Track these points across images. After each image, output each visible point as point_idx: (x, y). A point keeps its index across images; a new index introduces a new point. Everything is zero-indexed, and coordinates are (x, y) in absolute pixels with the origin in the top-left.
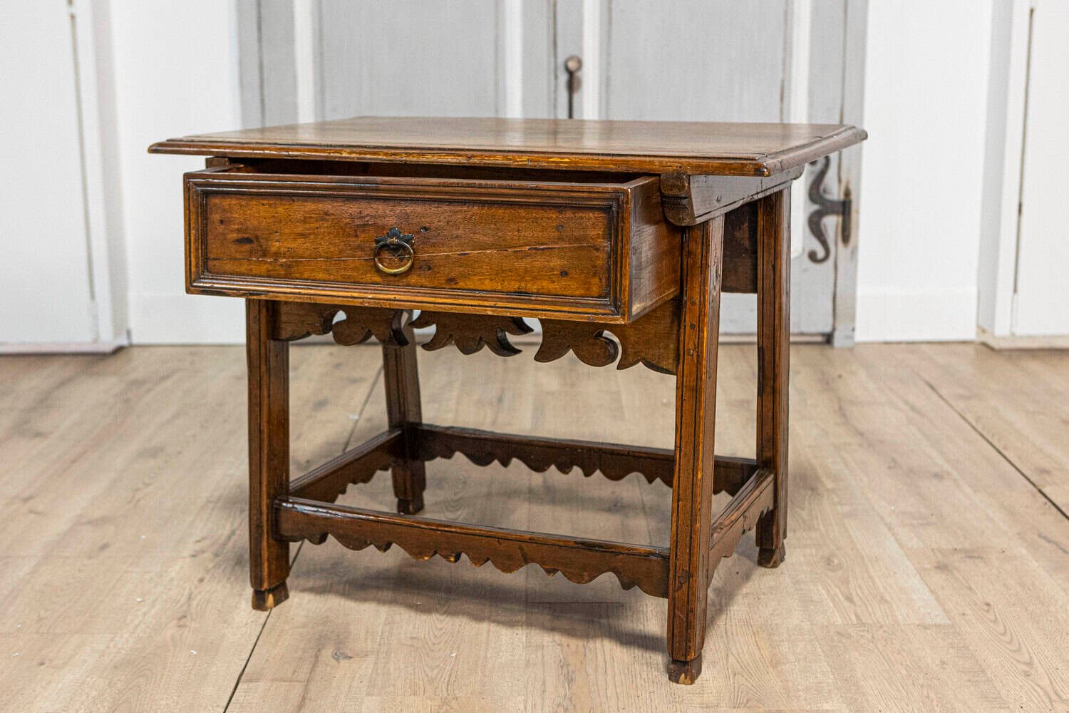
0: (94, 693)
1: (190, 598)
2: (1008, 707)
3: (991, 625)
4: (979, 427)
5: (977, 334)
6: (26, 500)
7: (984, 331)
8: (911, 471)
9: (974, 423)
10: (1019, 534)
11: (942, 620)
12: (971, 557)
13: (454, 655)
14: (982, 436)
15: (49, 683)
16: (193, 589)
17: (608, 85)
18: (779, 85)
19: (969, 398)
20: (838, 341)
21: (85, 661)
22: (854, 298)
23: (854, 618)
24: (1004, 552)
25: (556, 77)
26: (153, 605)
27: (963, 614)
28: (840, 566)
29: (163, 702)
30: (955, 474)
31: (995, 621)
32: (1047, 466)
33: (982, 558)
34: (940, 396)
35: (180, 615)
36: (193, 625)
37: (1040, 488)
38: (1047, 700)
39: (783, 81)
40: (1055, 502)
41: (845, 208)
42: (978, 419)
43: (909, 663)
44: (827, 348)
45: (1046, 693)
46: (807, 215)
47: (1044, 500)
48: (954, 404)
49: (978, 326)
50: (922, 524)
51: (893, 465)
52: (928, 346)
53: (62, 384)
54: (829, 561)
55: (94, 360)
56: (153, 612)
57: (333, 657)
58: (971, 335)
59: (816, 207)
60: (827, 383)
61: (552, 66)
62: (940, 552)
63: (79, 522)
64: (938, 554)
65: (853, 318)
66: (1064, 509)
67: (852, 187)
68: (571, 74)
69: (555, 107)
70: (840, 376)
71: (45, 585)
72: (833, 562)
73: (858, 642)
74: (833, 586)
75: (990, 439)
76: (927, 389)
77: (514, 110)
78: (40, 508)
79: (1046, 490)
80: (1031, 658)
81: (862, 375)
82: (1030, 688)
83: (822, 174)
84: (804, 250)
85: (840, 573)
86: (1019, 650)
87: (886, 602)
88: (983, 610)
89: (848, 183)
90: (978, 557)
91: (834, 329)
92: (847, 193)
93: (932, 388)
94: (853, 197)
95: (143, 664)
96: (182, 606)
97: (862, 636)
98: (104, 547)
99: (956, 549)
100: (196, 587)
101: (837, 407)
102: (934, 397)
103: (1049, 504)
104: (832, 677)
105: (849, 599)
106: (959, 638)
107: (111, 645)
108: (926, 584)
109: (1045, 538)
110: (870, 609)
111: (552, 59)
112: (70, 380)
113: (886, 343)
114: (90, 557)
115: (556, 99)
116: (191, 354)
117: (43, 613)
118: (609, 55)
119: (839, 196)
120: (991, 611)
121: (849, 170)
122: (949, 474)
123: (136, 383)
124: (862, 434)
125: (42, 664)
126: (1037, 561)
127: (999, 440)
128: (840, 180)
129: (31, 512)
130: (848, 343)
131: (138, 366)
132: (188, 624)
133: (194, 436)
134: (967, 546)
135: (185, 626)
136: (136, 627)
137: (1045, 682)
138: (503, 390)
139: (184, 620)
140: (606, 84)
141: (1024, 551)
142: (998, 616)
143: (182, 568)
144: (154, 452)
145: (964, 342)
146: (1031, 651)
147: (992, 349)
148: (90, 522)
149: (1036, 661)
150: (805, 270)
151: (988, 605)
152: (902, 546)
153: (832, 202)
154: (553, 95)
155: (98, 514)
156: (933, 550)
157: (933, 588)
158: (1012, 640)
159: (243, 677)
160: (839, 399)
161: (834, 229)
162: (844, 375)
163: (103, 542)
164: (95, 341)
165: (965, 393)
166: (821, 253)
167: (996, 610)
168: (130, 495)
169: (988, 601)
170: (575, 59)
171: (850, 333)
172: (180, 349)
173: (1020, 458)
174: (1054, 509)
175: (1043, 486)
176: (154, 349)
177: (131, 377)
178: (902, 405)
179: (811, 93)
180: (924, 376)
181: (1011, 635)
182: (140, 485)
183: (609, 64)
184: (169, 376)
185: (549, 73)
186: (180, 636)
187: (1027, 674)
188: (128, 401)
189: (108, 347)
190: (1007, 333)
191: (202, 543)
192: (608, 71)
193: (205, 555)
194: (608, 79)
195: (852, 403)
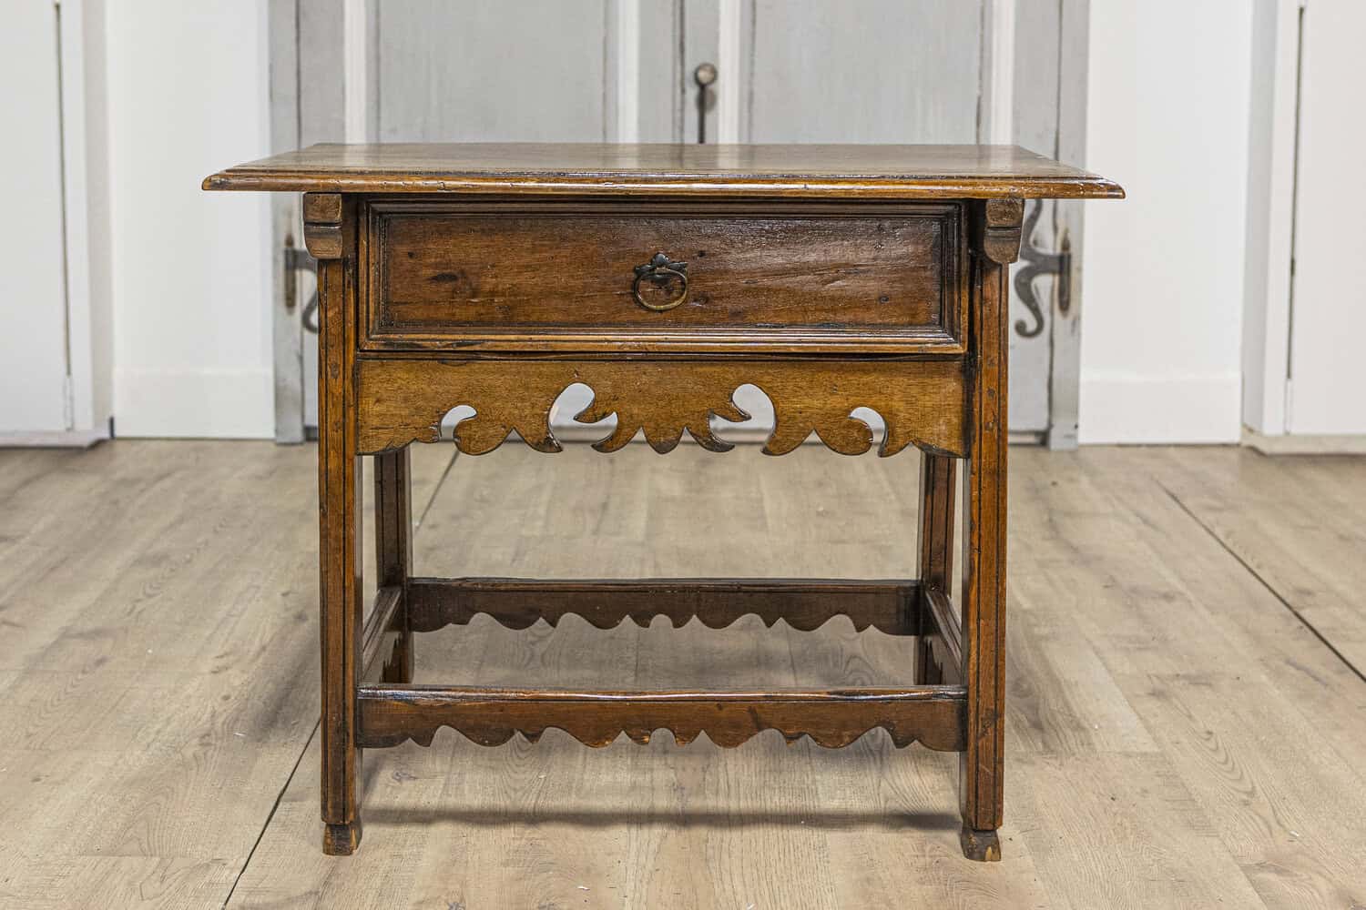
0: (103, 810)
1: (214, 714)
2: (1218, 836)
3: (1211, 754)
4: (1229, 543)
5: (1243, 436)
7: (1251, 430)
8: (1134, 590)
9: (1223, 539)
10: (1261, 660)
11: (1150, 748)
12: (1197, 684)
13: (542, 777)
14: (1232, 553)
15: (48, 799)
16: (216, 707)
17: (752, 101)
18: (974, 103)
19: (1220, 510)
20: (1056, 441)
21: (89, 778)
22: (1076, 386)
23: (1040, 744)
24: (1238, 678)
25: (683, 91)
26: (168, 723)
27: (1177, 743)
28: (1030, 692)
29: (189, 820)
30: (1191, 596)
31: (1216, 750)
32: (1311, 587)
33: (1210, 685)
34: (1184, 508)
35: (203, 732)
36: (219, 743)
37: (1296, 610)
38: (1265, 829)
39: (979, 99)
40: (1315, 626)
41: (1062, 265)
42: (1228, 534)
43: (1103, 791)
44: (1041, 453)
45: (1266, 823)
47: (1300, 624)
48: (1199, 516)
49: (1244, 425)
50: (1139, 649)
51: (1111, 584)
52: (1178, 449)
53: (27, 482)
55: (66, 456)
56: (169, 729)
57: (394, 778)
58: (1234, 435)
59: (1026, 264)
60: (1037, 492)
61: (678, 76)
62: (1158, 677)
63: (66, 634)
64: (1154, 679)
65: (1075, 412)
66: (1323, 634)
67: (1072, 238)
68: (703, 87)
69: (682, 130)
70: (1054, 484)
71: (32, 700)
72: (1021, 687)
75: (1242, 557)
76: (1169, 499)
77: (628, 132)
78: (16, 619)
79: (1303, 613)
80: (1254, 788)
81: (1085, 481)
82: (1247, 817)
83: (1033, 220)
86: (1242, 777)
87: (1083, 728)
88: (1202, 738)
89: (1066, 231)
90: (1206, 684)
91: (1050, 425)
92: (1066, 246)
93: (1174, 498)
94: (1073, 250)
95: (160, 782)
96: (205, 724)
98: (101, 662)
99: (1178, 675)
100: (220, 705)
101: (1046, 517)
102: (1177, 508)
103: (1306, 628)
106: (1169, 766)
107: (120, 762)
108: (1135, 711)
109: (1294, 665)
110: (1062, 737)
111: (679, 68)
112: (38, 477)
113: (1121, 446)
114: (84, 672)
115: (682, 120)
116: (196, 449)
117: (31, 730)
118: (752, 63)
119: (1054, 249)
120: (1213, 739)
121: (1067, 215)
122: (1181, 594)
123: (127, 482)
124: (1075, 550)
125: (37, 780)
126: (1278, 688)
127: (1253, 558)
128: (1055, 228)
130: (1069, 445)
131: (124, 462)
132: (213, 742)
133: (206, 543)
134: (1193, 672)
135: (209, 744)
136: (149, 745)
137: (1268, 812)
138: (608, 496)
139: (208, 738)
140: (749, 100)
141: (1264, 678)
142: (1220, 745)
143: (200, 685)
144: (157, 560)
145: (1225, 445)
146: (1255, 780)
147: (1260, 454)
148: (81, 635)
149: (1258, 788)
151: (1210, 733)
152: (1109, 671)
153: (1046, 257)
154: (678, 115)
155: (90, 626)
156: (1149, 676)
157: (1143, 715)
158: (1233, 769)
159: (284, 797)
160: (1050, 511)
161: (1049, 291)
162: (1060, 482)
163: (99, 657)
164: (69, 430)
165: (1217, 504)
166: (1031, 325)
167: (1219, 739)
168: (129, 607)
169: (1210, 730)
170: (708, 68)
171: (1072, 432)
172: (178, 443)
173: (1276, 578)
174: (1310, 633)
175: (1303, 608)
176: (146, 443)
177: (119, 475)
178: (1133, 519)
179: (1017, 115)
180: (1166, 484)
181: (1234, 764)
182: (141, 596)
183: (752, 74)
184: (168, 474)
185: (674, 86)
186: (205, 754)
187: (1246, 803)
188: (116, 503)
189: (85, 440)
190: (1280, 431)
191: (225, 659)
192: (751, 83)
193: (230, 671)
194: (751, 94)
195: (1068, 514)
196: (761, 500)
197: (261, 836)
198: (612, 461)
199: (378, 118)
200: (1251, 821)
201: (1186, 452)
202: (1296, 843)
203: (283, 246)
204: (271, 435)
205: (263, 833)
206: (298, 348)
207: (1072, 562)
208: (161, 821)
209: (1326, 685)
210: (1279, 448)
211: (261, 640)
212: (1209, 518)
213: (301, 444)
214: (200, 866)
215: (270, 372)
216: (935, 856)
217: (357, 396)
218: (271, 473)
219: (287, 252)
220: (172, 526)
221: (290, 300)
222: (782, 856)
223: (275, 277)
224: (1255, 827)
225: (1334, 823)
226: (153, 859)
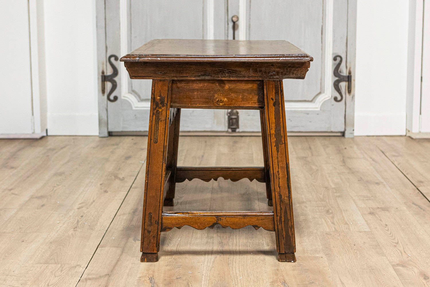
0: (43, 250)
1: (78, 222)
2: (386, 256)
3: (386, 231)
4: (399, 167)
5: (406, 133)
6: (10, 190)
7: (409, 131)
8: (367, 181)
9: (397, 165)
10: (405, 203)
11: (368, 230)
12: (384, 210)
14: (399, 170)
15: (26, 247)
16: (79, 219)
17: (250, 27)
18: (321, 28)
19: (397, 156)
20: (347, 135)
21: (39, 241)
22: (353, 117)
23: (334, 229)
24: (397, 208)
25: (228, 24)
26: (64, 224)
27: (376, 228)
28: (332, 213)
29: (70, 253)
30: (385, 183)
31: (388, 230)
32: (423, 180)
33: (388, 210)
34: (385, 155)
35: (75, 227)
36: (80, 230)
37: (417, 187)
38: (400, 254)
39: (322, 26)
40: (422, 192)
41: (349, 79)
42: (399, 164)
43: (351, 243)
44: (342, 139)
45: (401, 252)
46: (333, 82)
47: (418, 191)
48: (390, 158)
49: (406, 129)
50: (367, 200)
51: (360, 180)
52: (386, 137)
53: (20, 150)
54: (328, 211)
55: (32, 141)
56: (64, 226)
57: (133, 240)
58: (404, 133)
59: (337, 78)
60: (340, 151)
61: (226, 19)
62: (372, 208)
63: (32, 197)
64: (371, 209)
65: (353, 125)
66: (425, 195)
67: (352, 70)
68: (234, 23)
69: (228, 36)
70: (345, 148)
71: (21, 217)
72: (329, 211)
73: (334, 236)
74: (328, 219)
75: (402, 171)
77: (211, 36)
78: (16, 193)
79: (419, 188)
80: (398, 241)
81: (355, 148)
83: (339, 64)
84: (332, 96)
85: (331, 215)
86: (394, 239)
87: (347, 224)
88: (384, 227)
89: (350, 68)
90: (387, 210)
91: (345, 130)
92: (350, 73)
93: (383, 152)
94: (352, 74)
95: (61, 242)
96: (75, 224)
97: (335, 235)
98: (43, 206)
99: (378, 208)
100: (80, 219)
101: (342, 159)
102: (384, 156)
103: (420, 193)
104: (321, 247)
105: (333, 223)
106: (373, 235)
107: (49, 236)
108: (364, 219)
109: (415, 204)
110: (340, 226)
111: (226, 17)
112: (23, 148)
113: (368, 136)
114: (38, 209)
115: (228, 33)
116: (74, 139)
117: (21, 226)
118: (250, 15)
119: (346, 74)
120: (387, 227)
121: (350, 63)
122: (382, 183)
123: (51, 150)
124: (350, 169)
125: (23, 241)
126: (409, 211)
127: (406, 171)
128: (347, 67)
129: (13, 194)
130: (351, 136)
131: (51, 143)
132: (78, 230)
133: (77, 169)
134: (383, 206)
135: (77, 231)
136: (58, 231)
137: (401, 249)
138: (204, 153)
139: (76, 229)
140: (249, 27)
141: (405, 208)
142: (389, 229)
143: (74, 212)
144: (61, 174)
145: (401, 136)
146: (399, 239)
147: (412, 138)
148: (36, 197)
149: (400, 242)
150: (333, 105)
152: (357, 206)
153: (343, 76)
154: (226, 31)
155: (39, 195)
156: (369, 208)
157: (366, 220)
159: (99, 246)
160: (343, 157)
161: (344, 88)
162: (347, 148)
163: (42, 204)
164: (33, 133)
165: (396, 154)
166: (339, 98)
167: (389, 227)
168: (52, 189)
169: (387, 224)
170: (236, 17)
171: (352, 132)
172: (68, 137)
173: (412, 177)
174: (421, 195)
175: (419, 187)
176: (57, 137)
177: (49, 147)
178: (369, 159)
179: (334, 31)
180: (381, 148)
181: (393, 235)
182: (56, 185)
183: (250, 18)
184: (64, 147)
185: (225, 23)
186: (75, 234)
187: (395, 246)
188: (48, 156)
189: (38, 136)
190: (417, 131)
191: (82, 204)
192: (249, 22)
193: (83, 208)
194: (250, 25)
195: (349, 158)
196: (252, 154)
197: (92, 258)
198: (206, 142)
199: (131, 33)
200: (396, 252)
201: (389, 138)
202: (409, 258)
203: (101, 74)
204: (97, 134)
205: (92, 257)
206: (106, 106)
207: (348, 173)
208: (61, 254)
209: (424, 210)
210: (418, 137)
211: (93, 198)
212: (393, 159)
213: (107, 137)
214: (73, 267)
215: (97, 114)
216: (299, 262)
218: (97, 146)
219: (102, 76)
220: (66, 163)
221: (103, 91)
222: (251, 263)
223: (98, 84)
224: (397, 253)
225: (422, 252)
226: (59, 265)
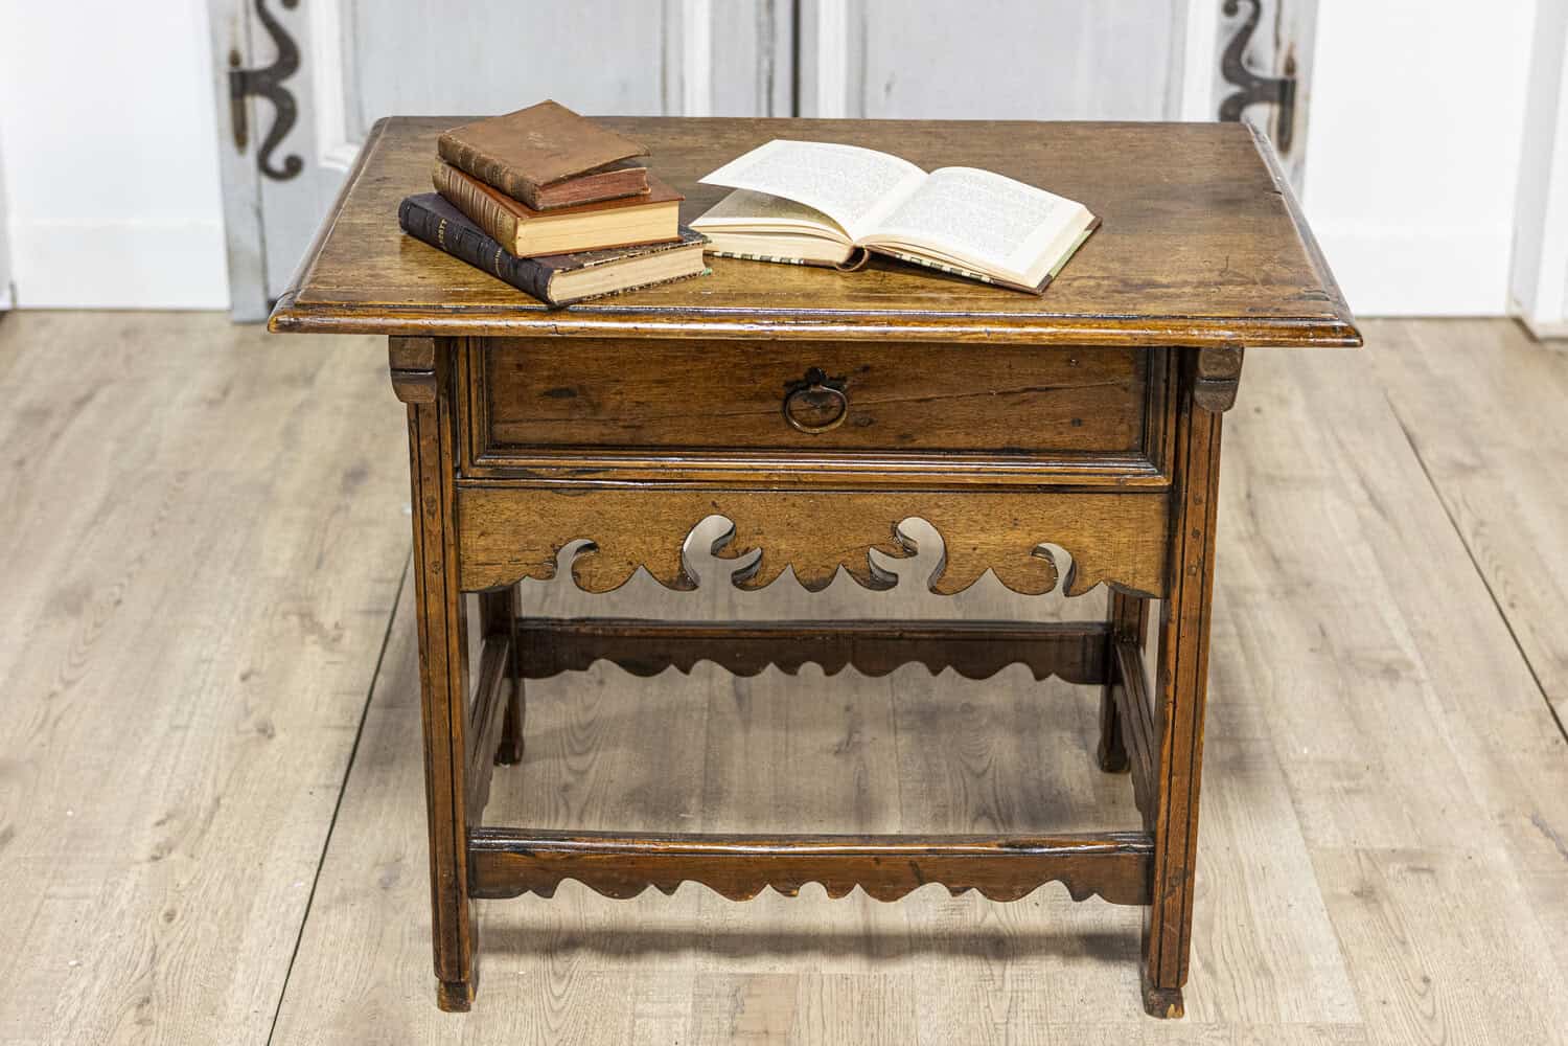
5: (1509, 299)
41: (1284, 92)
46: (1217, 105)
49: (1511, 297)
59: (1235, 89)
67: (1299, 57)
76: (1405, 443)
83: (1246, 32)
89: (1292, 47)
92: (1290, 68)
94: (1300, 74)
119: (1275, 70)
121: (1293, 25)
128: (1277, 44)
153: (1265, 82)
203: (226, 66)
204: (225, 305)
206: (255, 196)
217: (458, 532)
219: (232, 75)
221: (240, 138)
223: (219, 106)
